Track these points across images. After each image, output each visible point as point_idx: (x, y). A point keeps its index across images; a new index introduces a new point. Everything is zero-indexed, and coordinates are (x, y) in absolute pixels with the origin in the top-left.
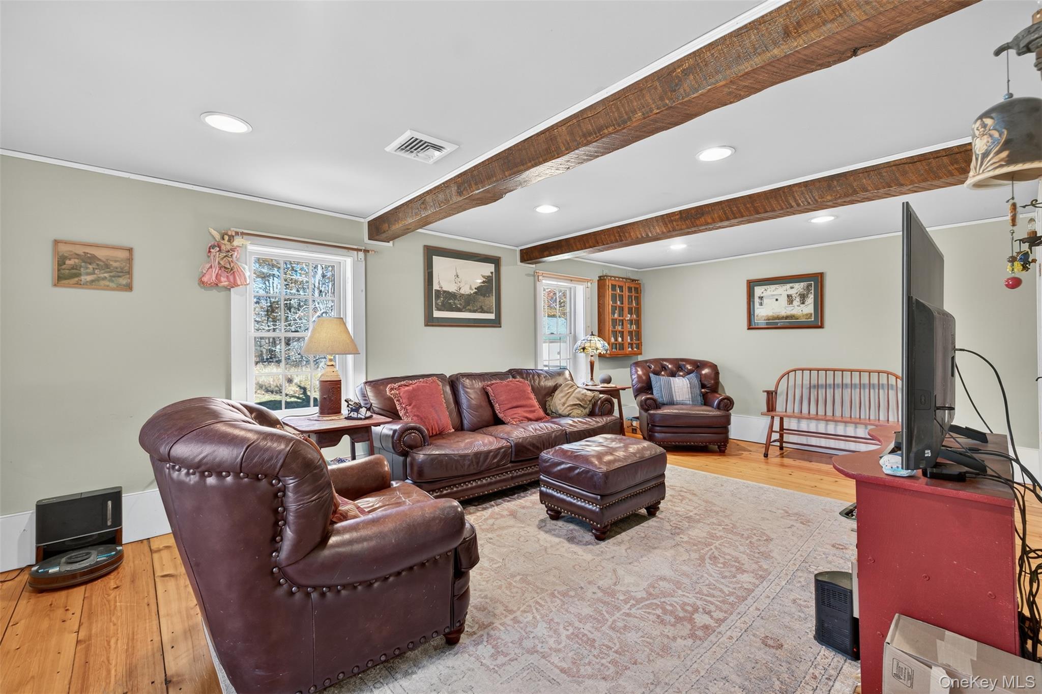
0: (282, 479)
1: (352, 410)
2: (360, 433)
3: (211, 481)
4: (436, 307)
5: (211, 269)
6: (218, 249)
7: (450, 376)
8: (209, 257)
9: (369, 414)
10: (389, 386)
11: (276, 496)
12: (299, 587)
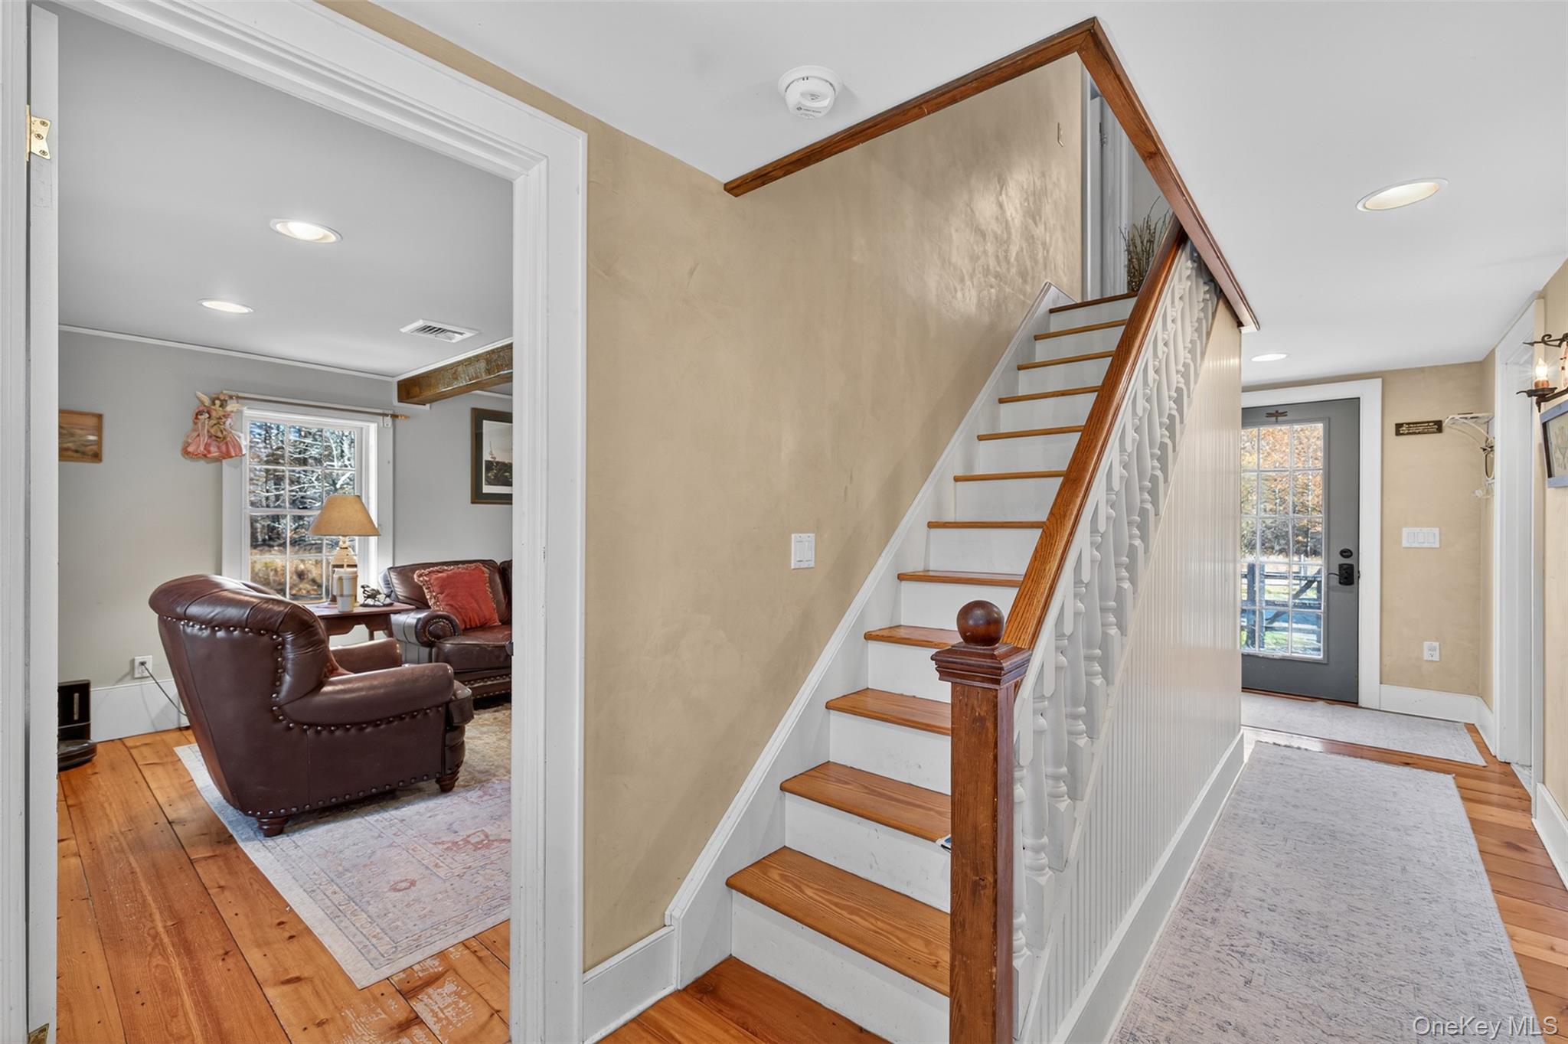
0: (281, 634)
1: (369, 597)
2: (376, 620)
3: (221, 634)
4: (486, 480)
5: (198, 438)
6: (207, 415)
7: (501, 563)
8: (195, 423)
9: (388, 601)
10: (417, 572)
11: (276, 648)
12: (296, 723)
